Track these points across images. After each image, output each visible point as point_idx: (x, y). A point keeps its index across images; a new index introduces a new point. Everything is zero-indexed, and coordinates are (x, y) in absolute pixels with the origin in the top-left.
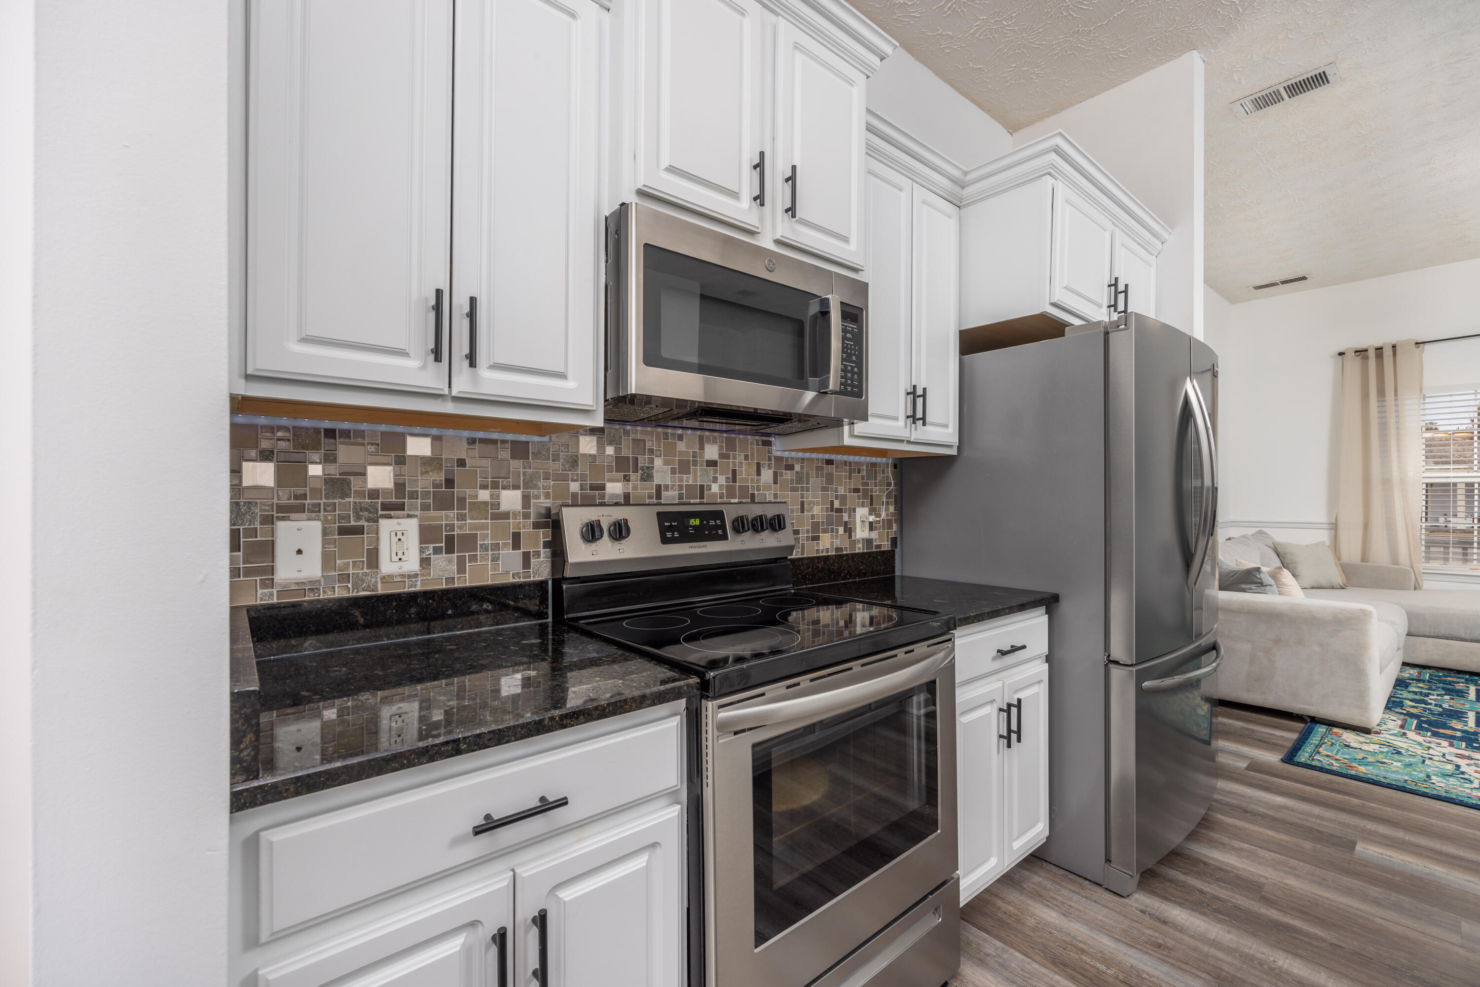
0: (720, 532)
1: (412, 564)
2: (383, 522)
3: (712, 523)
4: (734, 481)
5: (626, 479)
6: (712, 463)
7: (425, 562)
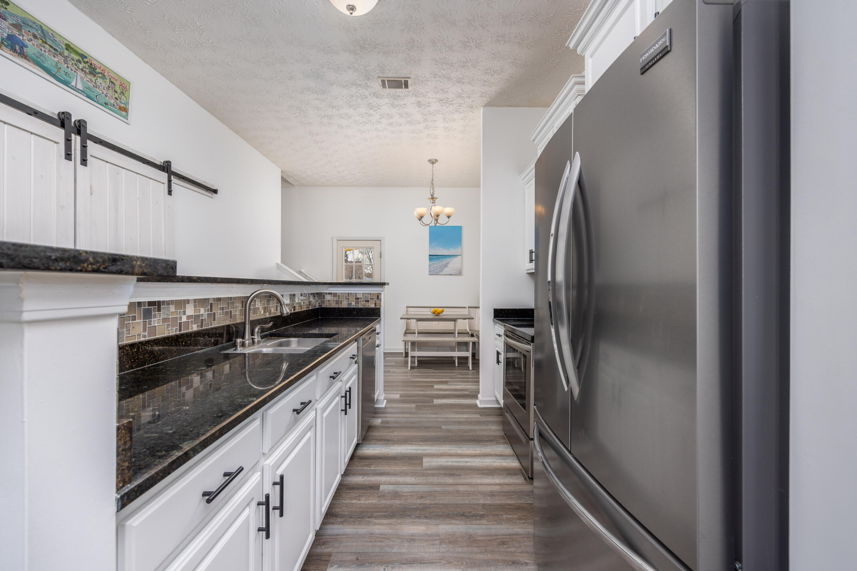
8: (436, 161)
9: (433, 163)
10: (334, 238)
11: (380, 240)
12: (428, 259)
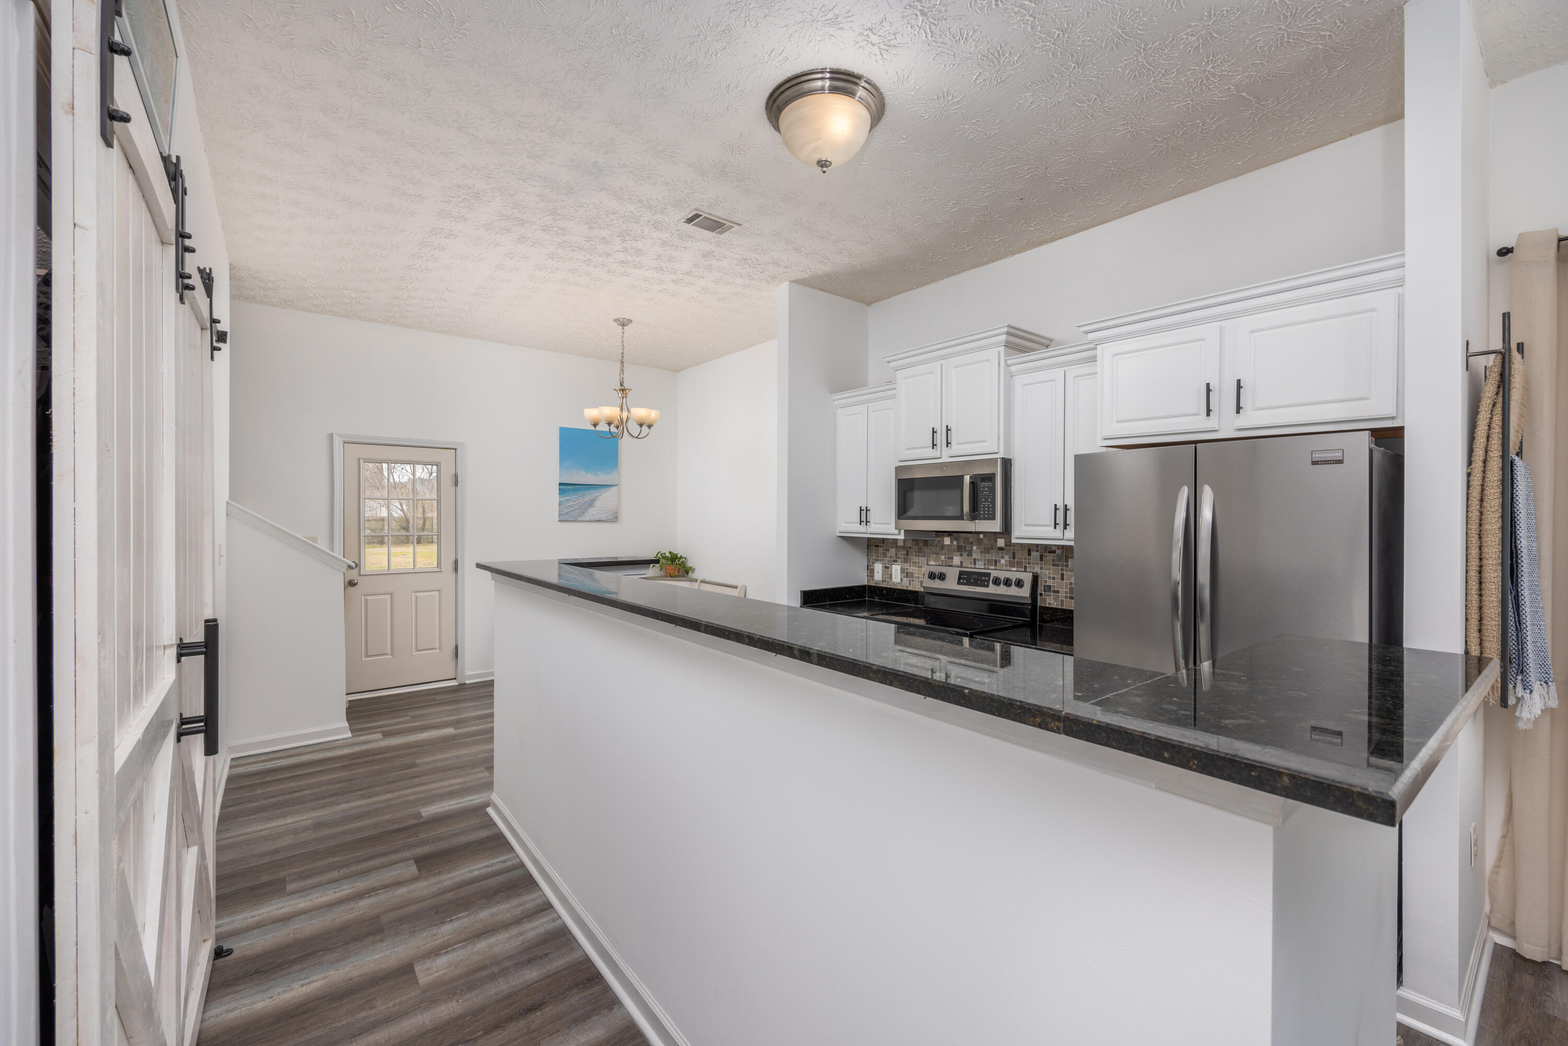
0: (986, 583)
1: (899, 580)
2: (893, 566)
3: (984, 578)
4: (1014, 558)
5: (961, 555)
6: (1001, 549)
7: (901, 579)
8: (630, 321)
9: (623, 325)
10: (334, 436)
11: (455, 449)
12: (558, 492)
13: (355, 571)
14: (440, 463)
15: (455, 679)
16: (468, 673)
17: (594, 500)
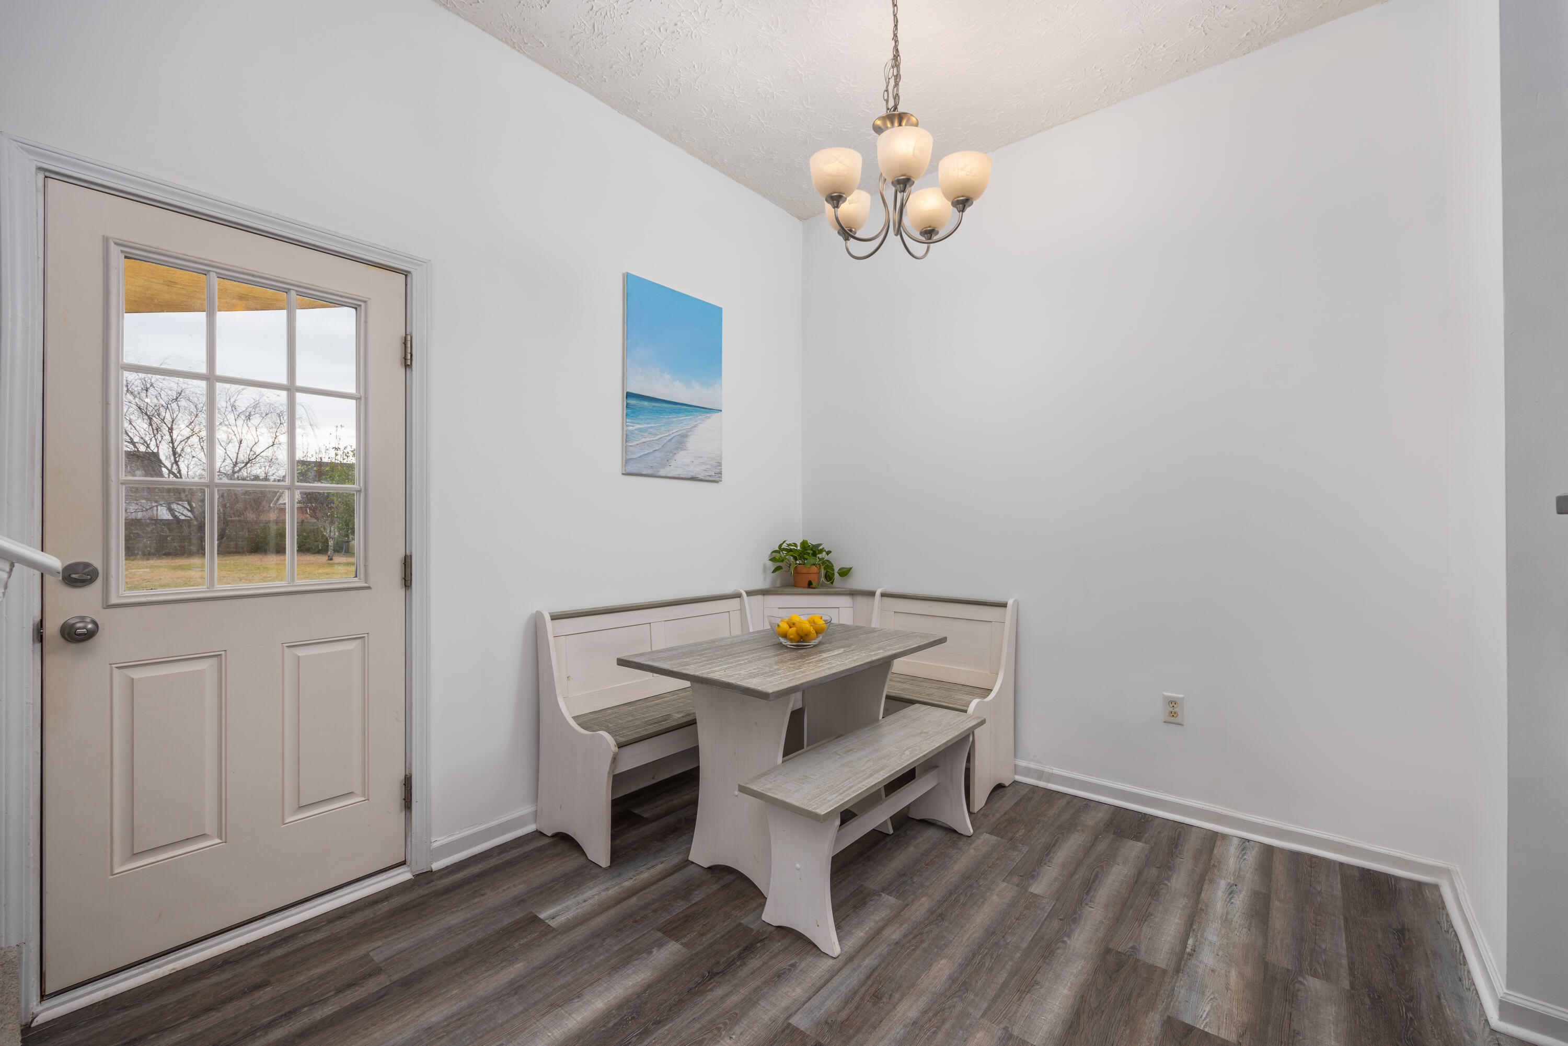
13: (93, 592)
14: (365, 302)
15: (403, 863)
16: (439, 841)
17: (685, 436)
